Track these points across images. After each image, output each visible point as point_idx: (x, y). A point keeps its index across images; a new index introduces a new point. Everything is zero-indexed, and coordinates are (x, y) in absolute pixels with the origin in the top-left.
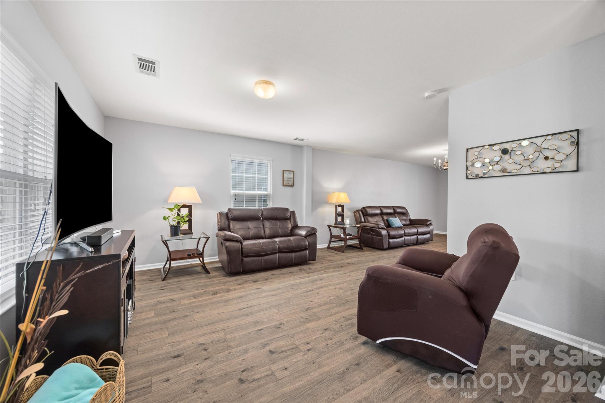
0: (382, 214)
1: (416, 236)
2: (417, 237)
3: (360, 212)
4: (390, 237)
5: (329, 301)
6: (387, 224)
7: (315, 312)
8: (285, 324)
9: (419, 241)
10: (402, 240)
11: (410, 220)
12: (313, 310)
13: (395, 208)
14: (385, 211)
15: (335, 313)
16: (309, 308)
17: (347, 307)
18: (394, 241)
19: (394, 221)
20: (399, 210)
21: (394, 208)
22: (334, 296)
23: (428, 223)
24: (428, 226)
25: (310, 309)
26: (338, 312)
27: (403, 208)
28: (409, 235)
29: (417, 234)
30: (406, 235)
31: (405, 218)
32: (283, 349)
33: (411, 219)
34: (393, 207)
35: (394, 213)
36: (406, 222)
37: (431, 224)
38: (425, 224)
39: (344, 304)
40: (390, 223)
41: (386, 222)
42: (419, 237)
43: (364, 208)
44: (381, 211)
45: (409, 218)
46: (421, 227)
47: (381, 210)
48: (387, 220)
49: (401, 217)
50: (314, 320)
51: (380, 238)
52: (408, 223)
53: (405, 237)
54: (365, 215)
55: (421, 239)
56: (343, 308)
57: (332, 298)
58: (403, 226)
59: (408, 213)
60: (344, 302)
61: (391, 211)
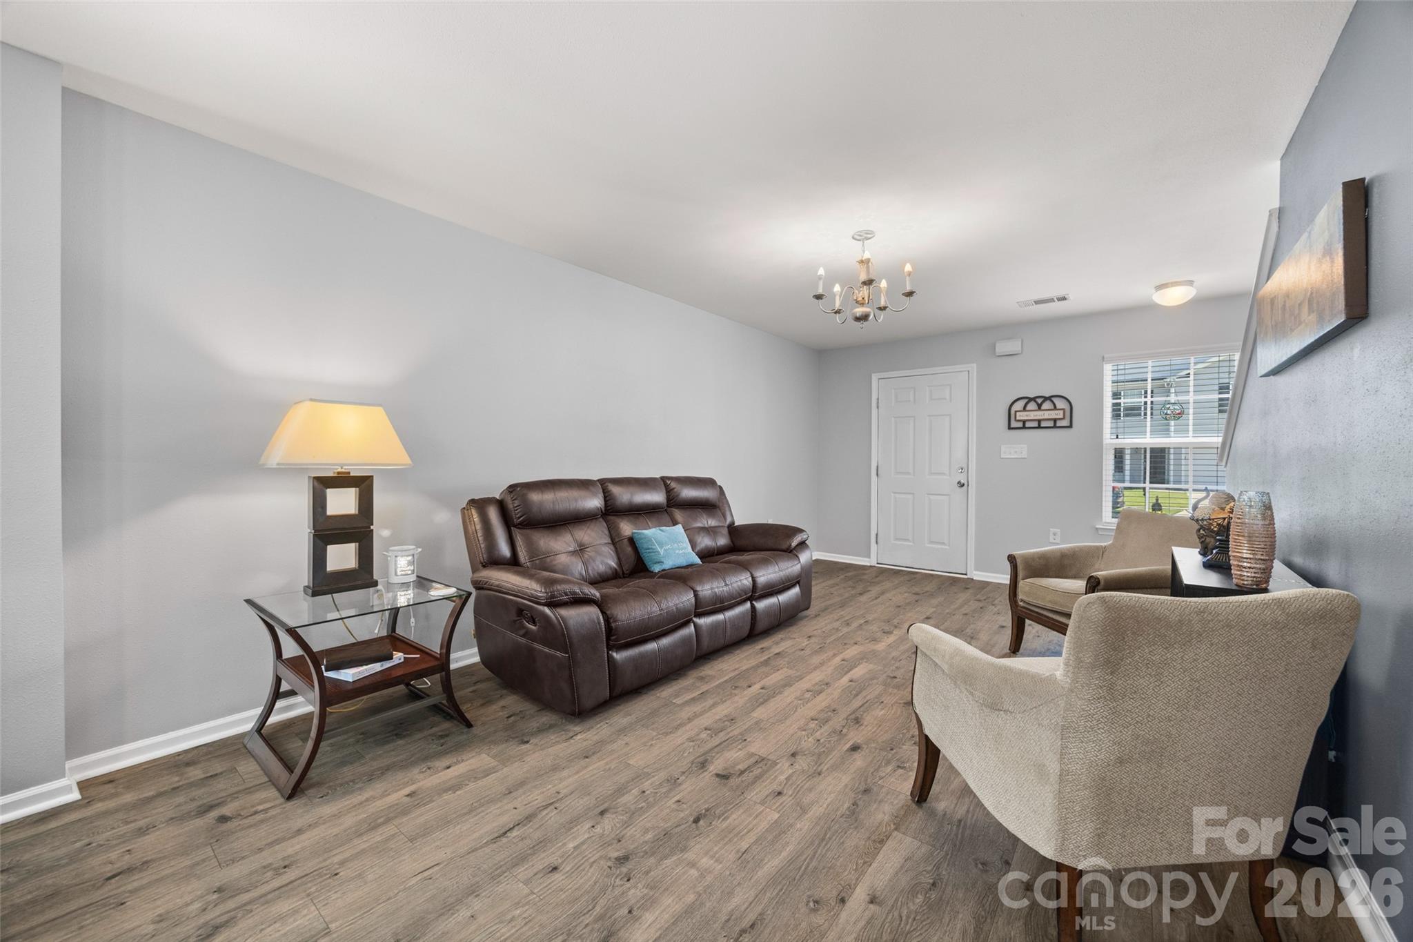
0: (611, 511)
1: (748, 605)
2: (753, 607)
3: (493, 514)
4: (615, 637)
6: (632, 558)
9: (761, 625)
10: (686, 641)
11: (733, 530)
13: (673, 485)
14: (624, 496)
18: (642, 656)
19: (661, 544)
20: (688, 493)
21: (666, 486)
23: (794, 544)
24: (791, 552)
27: (708, 483)
28: (720, 605)
29: (755, 593)
30: (702, 608)
31: (712, 522)
33: (736, 524)
34: (664, 483)
35: (668, 506)
36: (715, 540)
37: (803, 544)
38: (784, 547)
40: (646, 556)
41: (629, 549)
42: (761, 605)
43: (512, 488)
44: (606, 501)
45: (729, 520)
46: (765, 562)
47: (607, 496)
48: (631, 540)
49: (695, 520)
51: (559, 654)
52: (723, 541)
53: (701, 621)
54: (517, 526)
55: (768, 611)
58: (698, 561)
59: (727, 501)
61: (657, 497)
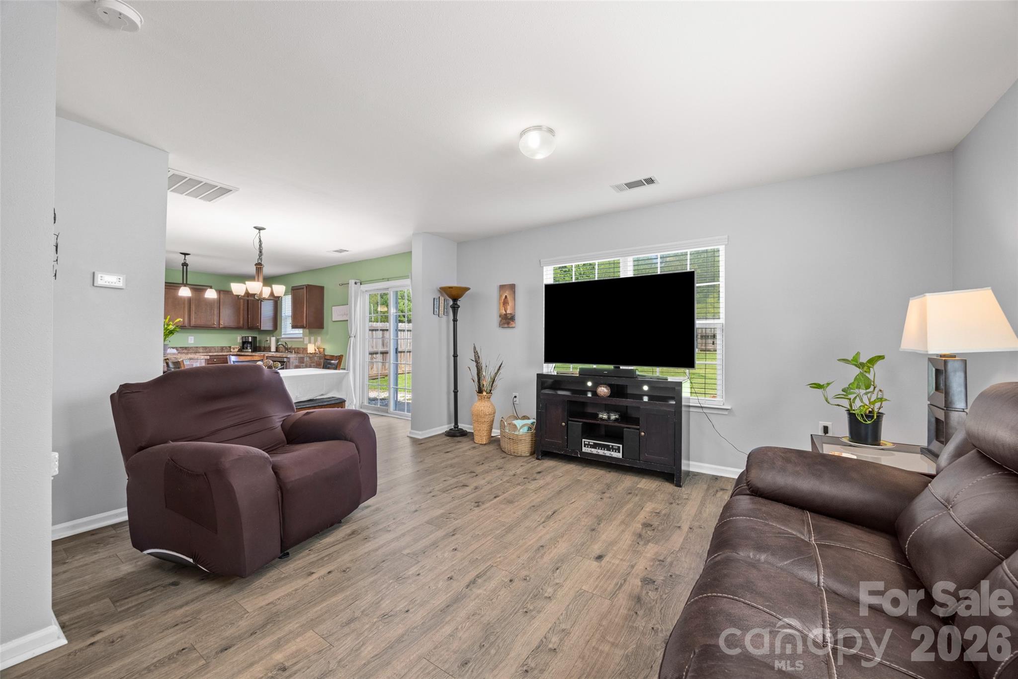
5: (419, 559)
7: (439, 529)
8: (472, 507)
12: (444, 533)
15: (404, 536)
16: (453, 535)
17: (380, 552)
22: (408, 578)
25: (451, 534)
26: (397, 539)
32: (456, 489)
39: (384, 559)
50: (436, 519)
56: (389, 548)
57: (413, 570)
60: (385, 565)
